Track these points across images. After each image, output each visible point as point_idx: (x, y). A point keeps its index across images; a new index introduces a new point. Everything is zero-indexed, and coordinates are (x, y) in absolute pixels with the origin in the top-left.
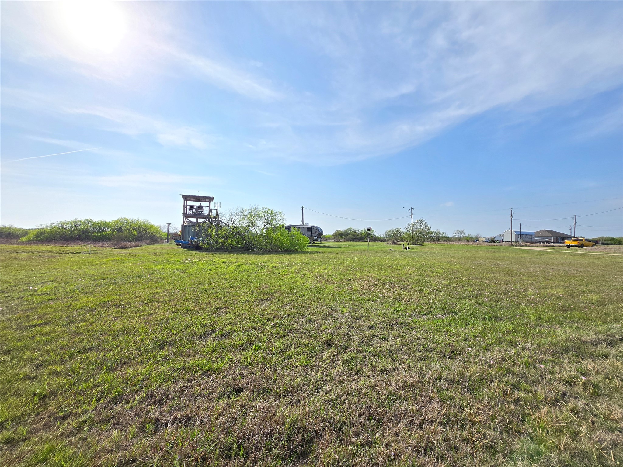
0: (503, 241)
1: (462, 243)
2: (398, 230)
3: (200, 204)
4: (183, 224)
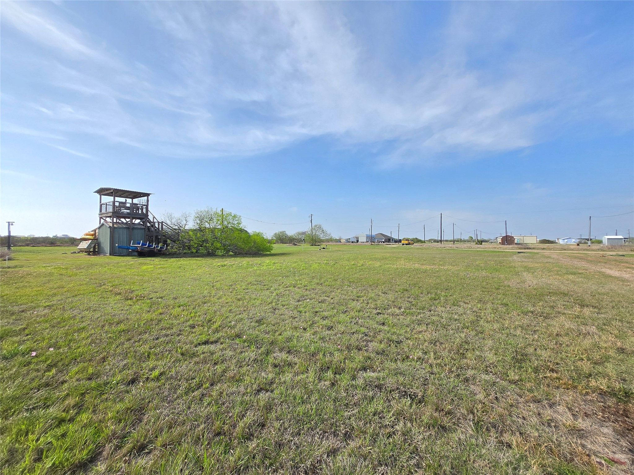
0: (358, 241)
1: (331, 243)
2: (283, 233)
4: (113, 225)
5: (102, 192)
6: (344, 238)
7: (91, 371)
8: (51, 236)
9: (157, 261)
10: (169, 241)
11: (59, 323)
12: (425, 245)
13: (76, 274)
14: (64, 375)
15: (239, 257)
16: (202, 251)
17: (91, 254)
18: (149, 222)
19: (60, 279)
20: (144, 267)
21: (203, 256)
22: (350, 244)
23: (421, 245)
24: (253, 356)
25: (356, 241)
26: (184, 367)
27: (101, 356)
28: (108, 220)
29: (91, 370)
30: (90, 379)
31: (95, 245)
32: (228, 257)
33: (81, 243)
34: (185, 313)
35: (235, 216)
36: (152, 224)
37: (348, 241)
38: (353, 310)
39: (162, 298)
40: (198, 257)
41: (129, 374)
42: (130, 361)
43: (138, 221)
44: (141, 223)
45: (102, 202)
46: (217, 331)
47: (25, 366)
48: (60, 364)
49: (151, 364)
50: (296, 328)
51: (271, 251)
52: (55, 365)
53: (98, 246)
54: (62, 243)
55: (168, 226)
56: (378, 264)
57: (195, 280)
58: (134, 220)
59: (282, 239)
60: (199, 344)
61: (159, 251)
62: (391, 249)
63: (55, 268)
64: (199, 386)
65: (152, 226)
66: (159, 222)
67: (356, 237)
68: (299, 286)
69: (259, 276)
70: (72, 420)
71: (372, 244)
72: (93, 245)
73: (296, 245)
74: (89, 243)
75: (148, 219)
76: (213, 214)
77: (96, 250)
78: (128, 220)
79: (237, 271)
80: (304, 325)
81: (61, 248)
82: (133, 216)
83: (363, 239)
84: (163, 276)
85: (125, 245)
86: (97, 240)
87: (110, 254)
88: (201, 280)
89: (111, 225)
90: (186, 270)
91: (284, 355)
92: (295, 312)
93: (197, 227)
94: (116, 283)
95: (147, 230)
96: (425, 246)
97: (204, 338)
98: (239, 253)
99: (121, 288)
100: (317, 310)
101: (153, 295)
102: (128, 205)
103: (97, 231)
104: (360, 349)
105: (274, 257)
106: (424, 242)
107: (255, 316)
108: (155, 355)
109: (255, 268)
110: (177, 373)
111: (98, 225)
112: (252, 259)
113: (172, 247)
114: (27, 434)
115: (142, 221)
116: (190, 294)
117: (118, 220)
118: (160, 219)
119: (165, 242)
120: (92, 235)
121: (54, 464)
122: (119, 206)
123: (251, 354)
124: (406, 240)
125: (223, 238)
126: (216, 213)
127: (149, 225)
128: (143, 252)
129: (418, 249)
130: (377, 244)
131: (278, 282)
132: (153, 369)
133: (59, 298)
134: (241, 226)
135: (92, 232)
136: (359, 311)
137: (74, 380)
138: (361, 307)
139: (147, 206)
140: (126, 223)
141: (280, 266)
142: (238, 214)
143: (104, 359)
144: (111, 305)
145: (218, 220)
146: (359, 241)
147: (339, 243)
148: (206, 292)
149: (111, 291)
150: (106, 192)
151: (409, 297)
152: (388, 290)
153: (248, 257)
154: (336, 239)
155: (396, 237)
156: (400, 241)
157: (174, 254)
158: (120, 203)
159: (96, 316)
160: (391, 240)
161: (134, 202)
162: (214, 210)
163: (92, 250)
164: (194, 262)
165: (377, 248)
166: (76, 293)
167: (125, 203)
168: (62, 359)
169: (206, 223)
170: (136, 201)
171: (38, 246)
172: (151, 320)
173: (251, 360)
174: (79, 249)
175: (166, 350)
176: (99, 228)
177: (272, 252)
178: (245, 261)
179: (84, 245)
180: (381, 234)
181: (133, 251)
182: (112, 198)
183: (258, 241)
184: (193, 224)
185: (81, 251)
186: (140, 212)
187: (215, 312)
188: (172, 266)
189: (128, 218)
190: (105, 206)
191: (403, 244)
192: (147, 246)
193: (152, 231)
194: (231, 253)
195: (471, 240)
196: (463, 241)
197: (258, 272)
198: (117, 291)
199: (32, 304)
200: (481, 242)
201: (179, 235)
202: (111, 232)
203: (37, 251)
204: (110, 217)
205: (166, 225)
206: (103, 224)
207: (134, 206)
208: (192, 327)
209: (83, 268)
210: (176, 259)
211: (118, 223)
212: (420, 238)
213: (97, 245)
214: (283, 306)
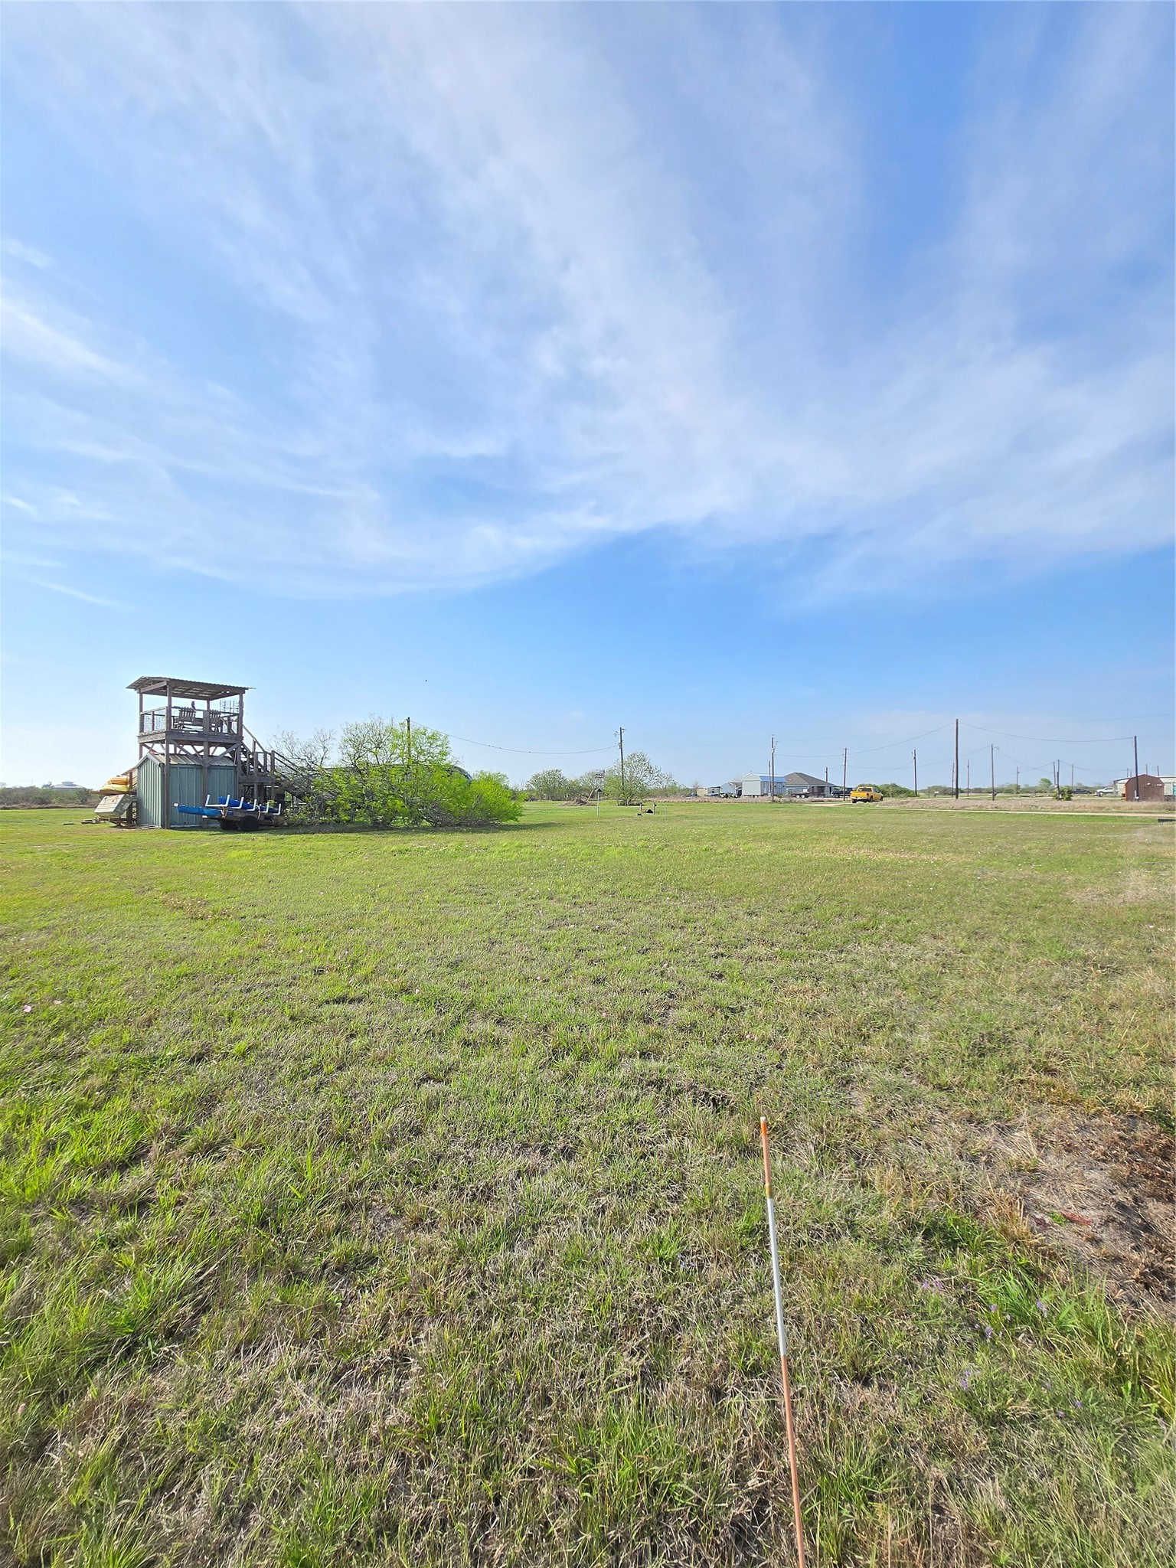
0: (740, 794)
1: (671, 799)
2: (554, 775)
3: (193, 704)
4: (168, 760)
5: (144, 686)
6: (706, 784)
7: (128, 1039)
8: (39, 785)
9: (259, 840)
10: (288, 797)
11: (68, 958)
12: (911, 802)
13: (94, 868)
14: (82, 1043)
15: (443, 831)
16: (362, 819)
17: (124, 825)
18: (245, 753)
19: (63, 878)
20: (234, 854)
21: (363, 829)
22: (719, 799)
23: (902, 803)
24: (425, 1025)
25: (735, 793)
26: (295, 1039)
27: (145, 1016)
28: (158, 748)
29: (127, 1037)
30: (126, 1051)
31: (131, 805)
32: (418, 832)
33: (102, 802)
34: (308, 946)
35: (434, 737)
36: (251, 757)
37: (715, 793)
38: (662, 948)
39: (264, 916)
40: (351, 831)
41: (195, 1045)
42: (196, 1025)
43: (220, 751)
44: (228, 755)
45: (144, 710)
46: (366, 980)
47: (15, 1026)
48: (74, 1026)
49: (233, 1031)
50: (527, 979)
51: (519, 818)
52: (67, 1027)
53: (137, 807)
54: (62, 801)
55: (286, 762)
56: (769, 848)
57: (338, 880)
58: (212, 749)
59: (552, 789)
60: (327, 1002)
61: (267, 818)
62: (820, 813)
63: (52, 855)
64: (317, 1069)
65: (251, 761)
66: (265, 753)
67: (736, 784)
68: (561, 896)
69: (478, 874)
70: (98, 1108)
71: (774, 801)
72: (126, 806)
73: (583, 803)
74: (119, 801)
75: (243, 744)
76: (383, 732)
77: (134, 816)
78: (199, 748)
79: (430, 864)
80: (547, 973)
81: (59, 813)
82: (208, 739)
83: (752, 788)
84: (271, 874)
85: (193, 805)
86: (134, 793)
87: (163, 826)
88: (350, 881)
89: (163, 760)
90: (320, 859)
91: (489, 1027)
92: (536, 949)
93: (349, 763)
94: (173, 886)
95: (239, 770)
96: (910, 804)
97: (339, 992)
98: (444, 821)
99: (183, 896)
100: (583, 945)
101: (246, 911)
102: (199, 715)
103: (135, 774)
104: (648, 1021)
105: (523, 832)
106: (915, 794)
107: (449, 955)
108: (243, 1017)
109: (472, 857)
110: (279, 1047)
111: (137, 762)
112: (470, 836)
113: (296, 810)
114: (29, 1122)
115: (230, 750)
116: (322, 910)
117: (178, 750)
118: (268, 746)
119: (280, 798)
120: (126, 783)
121: (73, 1161)
122: (181, 718)
123: (425, 1021)
124: (864, 790)
125: (408, 788)
126: (391, 731)
127: (244, 759)
128: (232, 821)
129: (890, 812)
130: (787, 799)
131: (516, 888)
132: (238, 1039)
133: (64, 913)
134: (449, 760)
135: (125, 777)
136: (677, 950)
137: (100, 1050)
138: (684, 942)
139: (240, 716)
140: (195, 755)
141: (531, 853)
142: (443, 731)
143: (149, 1022)
144: (162, 929)
145: (396, 746)
146: (743, 794)
147: (692, 799)
148: (356, 906)
149: (164, 902)
150: (153, 687)
151: (805, 924)
152: (764, 907)
153: (461, 832)
154: (684, 790)
155: (837, 781)
156: (847, 792)
157: (298, 825)
158: (182, 710)
159: (135, 948)
160: (827, 790)
161: (211, 709)
162: (387, 722)
163: (124, 816)
164: (342, 842)
165: (784, 810)
166: (95, 904)
167: (193, 710)
168: (76, 1018)
169: (369, 754)
170: (216, 705)
171: (13, 808)
172: (239, 957)
173: (422, 1031)
174: (97, 813)
175: (264, 1010)
176: (139, 767)
177: (522, 820)
178: (451, 842)
179: (108, 805)
180: (800, 775)
181: (211, 818)
182: (166, 698)
183: (489, 794)
184: (341, 756)
185: (103, 818)
186: (225, 730)
187: (369, 945)
188: (293, 852)
189: (200, 743)
190: (151, 717)
191: (855, 801)
192: (240, 807)
193: (251, 774)
194: (425, 823)
195: (1045, 788)
196: (1024, 791)
197: (478, 865)
198: (175, 903)
199: (15, 924)
200: (1067, 794)
201: (309, 782)
202: (163, 775)
203: (14, 818)
204: (162, 742)
205: (281, 759)
206: (147, 759)
207: (212, 716)
208: (319, 972)
209: (107, 856)
210: (302, 836)
211: (179, 755)
212: (902, 785)
213: (134, 804)
214: (513, 936)
